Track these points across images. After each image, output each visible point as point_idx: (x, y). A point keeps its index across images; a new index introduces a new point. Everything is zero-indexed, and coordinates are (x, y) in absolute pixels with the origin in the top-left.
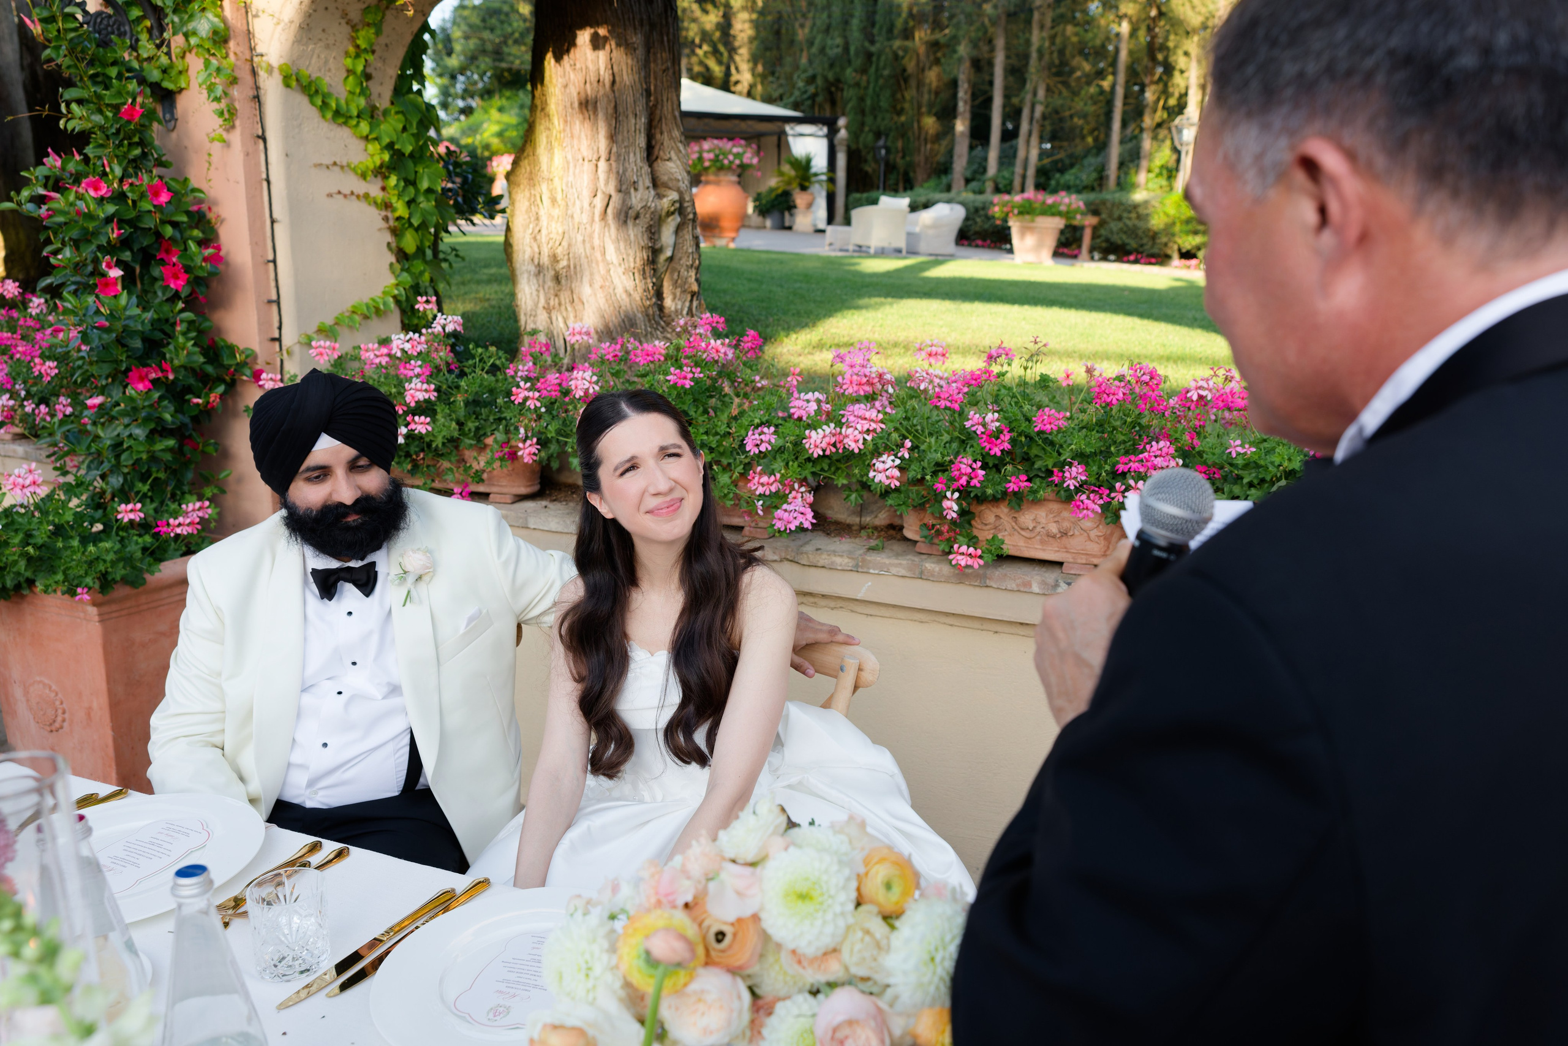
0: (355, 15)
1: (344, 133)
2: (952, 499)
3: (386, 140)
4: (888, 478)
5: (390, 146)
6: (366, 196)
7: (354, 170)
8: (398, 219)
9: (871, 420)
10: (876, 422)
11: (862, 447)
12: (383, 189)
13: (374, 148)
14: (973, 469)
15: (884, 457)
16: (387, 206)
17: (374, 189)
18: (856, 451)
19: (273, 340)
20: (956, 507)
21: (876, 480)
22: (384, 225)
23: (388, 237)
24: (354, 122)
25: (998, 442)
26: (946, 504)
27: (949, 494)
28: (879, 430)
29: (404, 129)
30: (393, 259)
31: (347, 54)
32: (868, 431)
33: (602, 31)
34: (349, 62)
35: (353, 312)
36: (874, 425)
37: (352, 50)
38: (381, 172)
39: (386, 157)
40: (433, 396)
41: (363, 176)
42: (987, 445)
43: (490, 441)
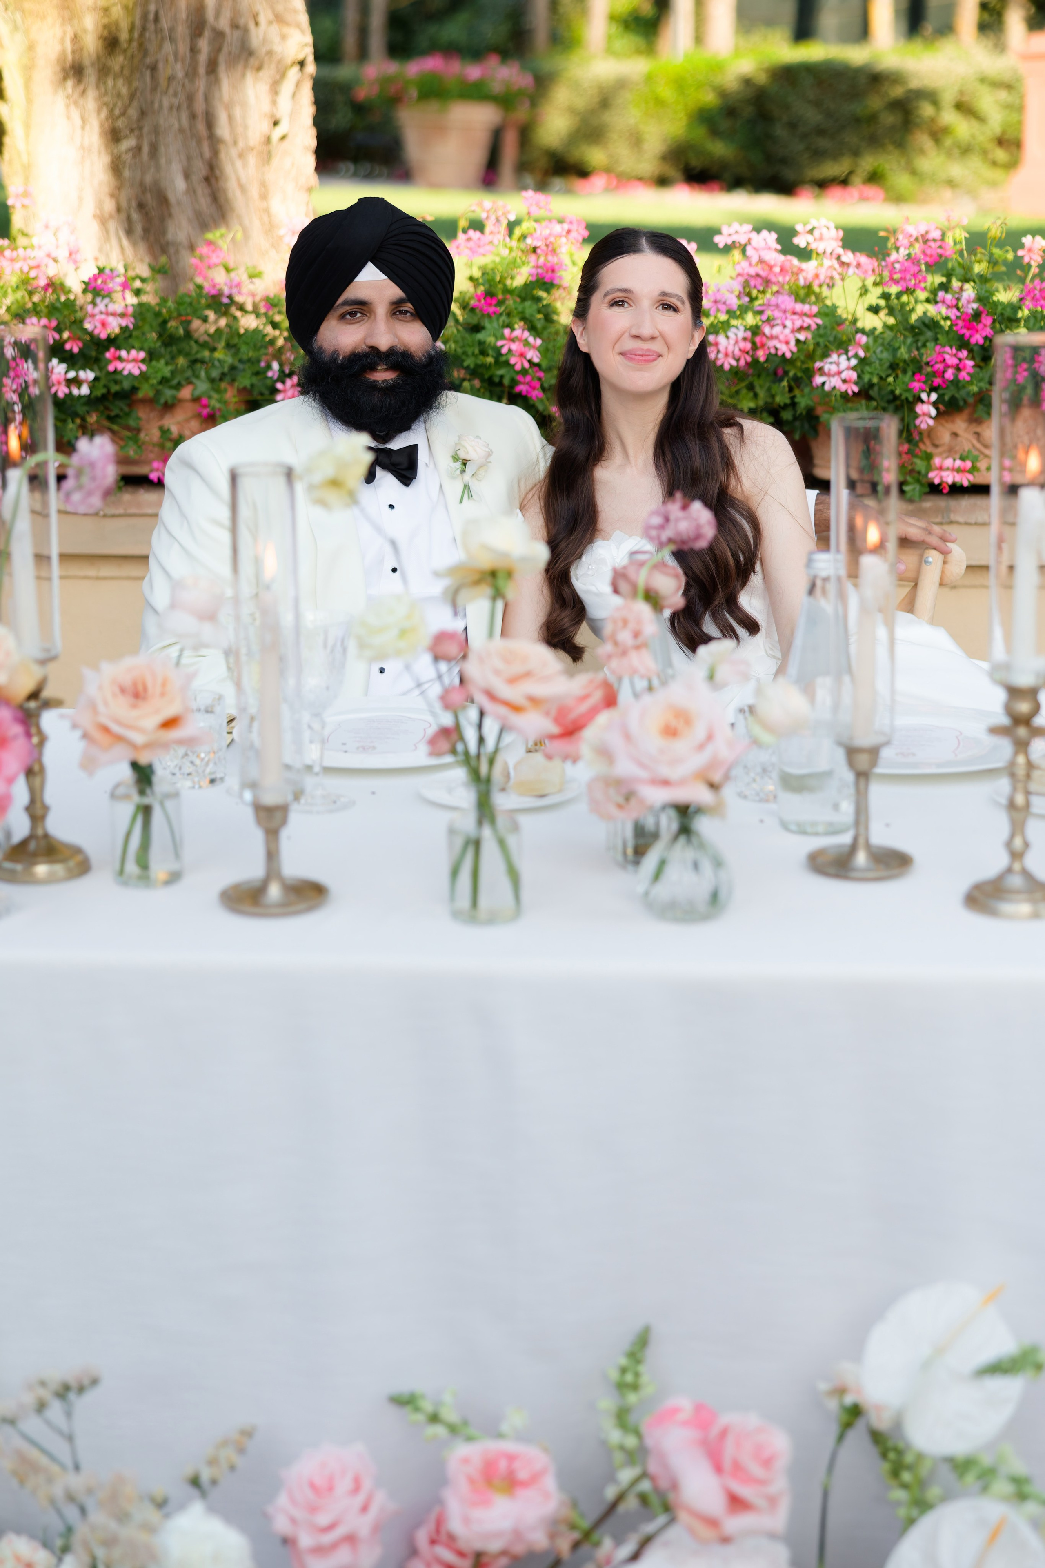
2: (929, 402)
4: (844, 381)
9: (802, 314)
10: (811, 316)
11: (795, 349)
14: (960, 360)
15: (834, 357)
18: (788, 355)
20: (933, 412)
21: (827, 387)
25: (980, 326)
26: (920, 408)
27: (924, 396)
28: (814, 327)
32: (801, 329)
36: (808, 321)
40: (129, 322)
42: (967, 332)
43: (186, 393)
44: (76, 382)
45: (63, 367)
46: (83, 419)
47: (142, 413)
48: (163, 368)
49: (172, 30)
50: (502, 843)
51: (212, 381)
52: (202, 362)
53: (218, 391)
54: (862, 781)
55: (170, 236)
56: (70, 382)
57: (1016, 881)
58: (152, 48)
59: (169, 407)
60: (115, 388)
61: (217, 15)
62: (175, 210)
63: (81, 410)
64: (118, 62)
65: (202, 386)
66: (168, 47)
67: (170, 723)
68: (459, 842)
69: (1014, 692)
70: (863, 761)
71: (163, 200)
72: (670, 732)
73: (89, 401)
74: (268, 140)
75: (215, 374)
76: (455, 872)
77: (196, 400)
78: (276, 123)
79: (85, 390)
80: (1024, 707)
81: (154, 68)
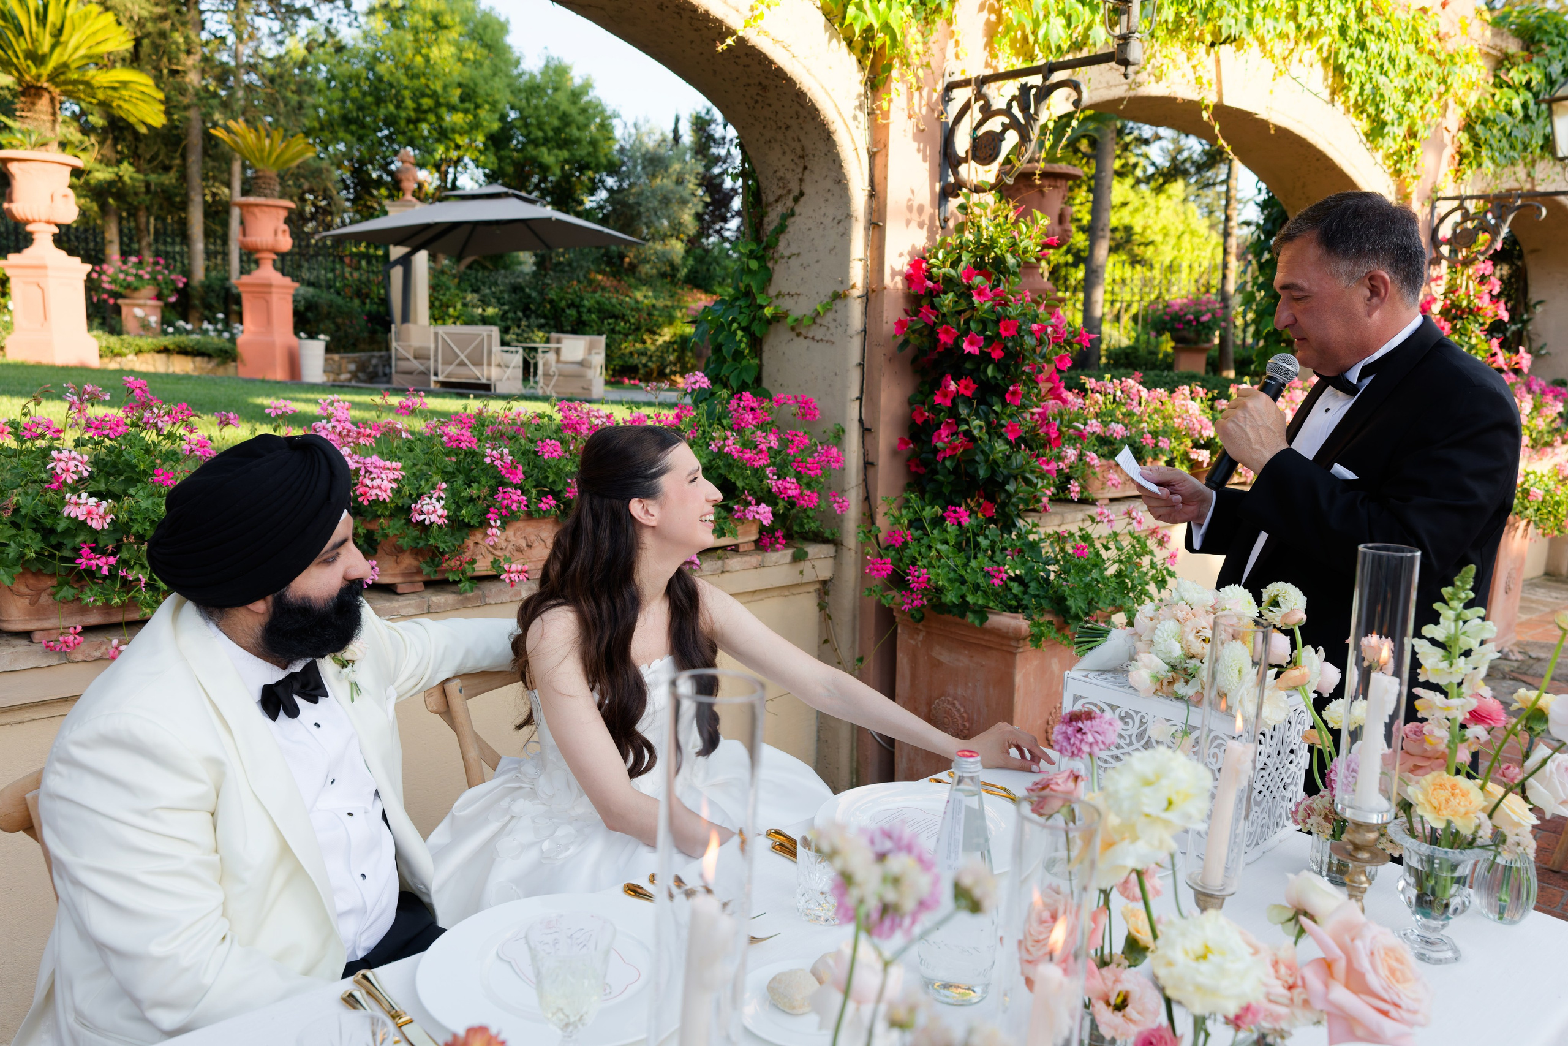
2: (496, 527)
4: (438, 517)
10: (398, 470)
14: (518, 496)
15: (427, 499)
18: (389, 499)
25: (518, 472)
27: (492, 523)
32: (395, 480)
36: (396, 474)
42: (511, 476)
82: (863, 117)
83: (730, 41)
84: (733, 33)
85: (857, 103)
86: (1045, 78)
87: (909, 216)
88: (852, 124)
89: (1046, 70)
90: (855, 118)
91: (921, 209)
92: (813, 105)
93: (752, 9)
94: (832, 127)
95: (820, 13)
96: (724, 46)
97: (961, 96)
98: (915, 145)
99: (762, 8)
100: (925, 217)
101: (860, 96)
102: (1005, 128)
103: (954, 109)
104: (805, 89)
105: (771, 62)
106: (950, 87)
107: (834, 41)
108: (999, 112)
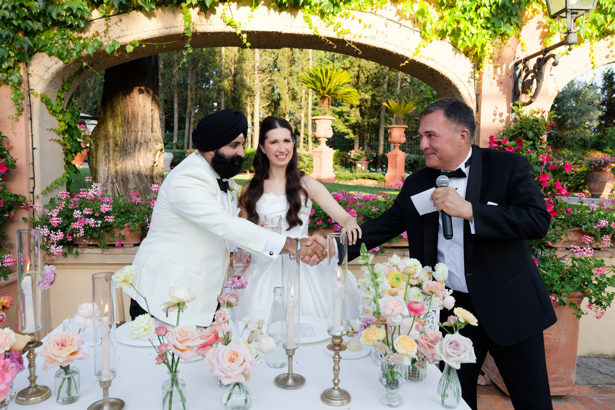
0: (66, 79)
1: (54, 118)
3: (67, 122)
5: (68, 124)
6: (59, 141)
7: (56, 132)
8: (67, 149)
12: (64, 138)
13: (62, 124)
16: (65, 145)
17: (60, 138)
19: (31, 193)
22: (63, 151)
23: (64, 156)
24: (57, 115)
29: (72, 118)
30: (65, 164)
31: (59, 91)
33: (143, 88)
34: (59, 94)
35: (56, 183)
37: (61, 90)
38: (63, 133)
39: (66, 127)
40: (111, 209)
41: (59, 134)
43: (126, 225)
44: (97, 224)
45: (94, 220)
46: (100, 232)
47: (115, 230)
48: (120, 220)
49: (130, 142)
50: (180, 391)
51: (133, 222)
52: (131, 218)
53: (133, 225)
54: (290, 358)
55: (129, 187)
56: (95, 224)
57: (336, 393)
58: (125, 146)
59: (122, 228)
60: (108, 224)
61: (141, 139)
62: (130, 181)
63: (98, 230)
64: (117, 149)
65: (130, 223)
66: (129, 146)
67: (73, 354)
68: (165, 392)
69: (335, 337)
70: (290, 353)
71: (127, 179)
72: (232, 360)
73: (101, 227)
74: (153, 166)
75: (134, 220)
76: (164, 401)
77: (129, 227)
78: (155, 163)
79: (99, 225)
80: (338, 341)
81: (126, 150)
82: (472, 81)
83: (407, 62)
84: (407, 59)
85: (470, 76)
86: (544, 55)
87: (494, 117)
88: (467, 84)
89: (544, 52)
90: (469, 82)
91: (501, 115)
92: (449, 79)
93: (416, 49)
94: (458, 87)
95: (450, 45)
96: (404, 64)
97: (521, 66)
98: (499, 88)
99: (422, 48)
100: (504, 117)
101: (471, 73)
102: (533, 77)
103: (518, 72)
104: (443, 74)
105: (428, 67)
106: (516, 64)
107: (458, 54)
108: (531, 72)
